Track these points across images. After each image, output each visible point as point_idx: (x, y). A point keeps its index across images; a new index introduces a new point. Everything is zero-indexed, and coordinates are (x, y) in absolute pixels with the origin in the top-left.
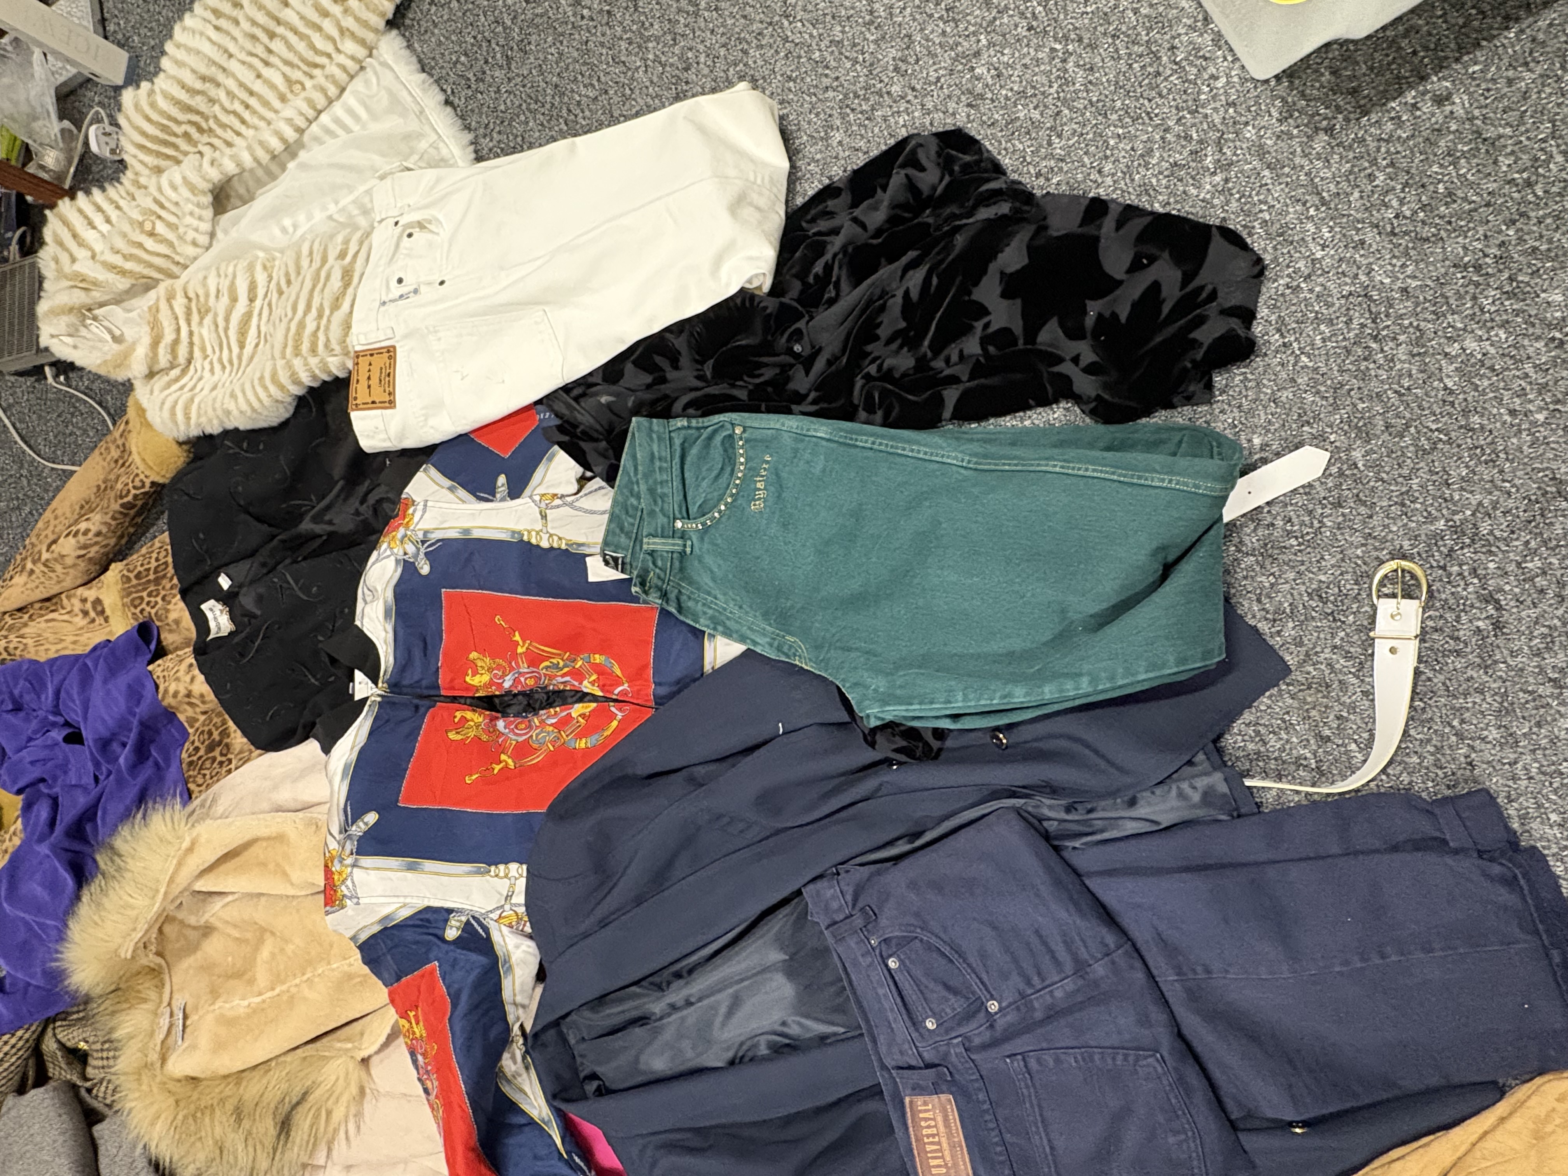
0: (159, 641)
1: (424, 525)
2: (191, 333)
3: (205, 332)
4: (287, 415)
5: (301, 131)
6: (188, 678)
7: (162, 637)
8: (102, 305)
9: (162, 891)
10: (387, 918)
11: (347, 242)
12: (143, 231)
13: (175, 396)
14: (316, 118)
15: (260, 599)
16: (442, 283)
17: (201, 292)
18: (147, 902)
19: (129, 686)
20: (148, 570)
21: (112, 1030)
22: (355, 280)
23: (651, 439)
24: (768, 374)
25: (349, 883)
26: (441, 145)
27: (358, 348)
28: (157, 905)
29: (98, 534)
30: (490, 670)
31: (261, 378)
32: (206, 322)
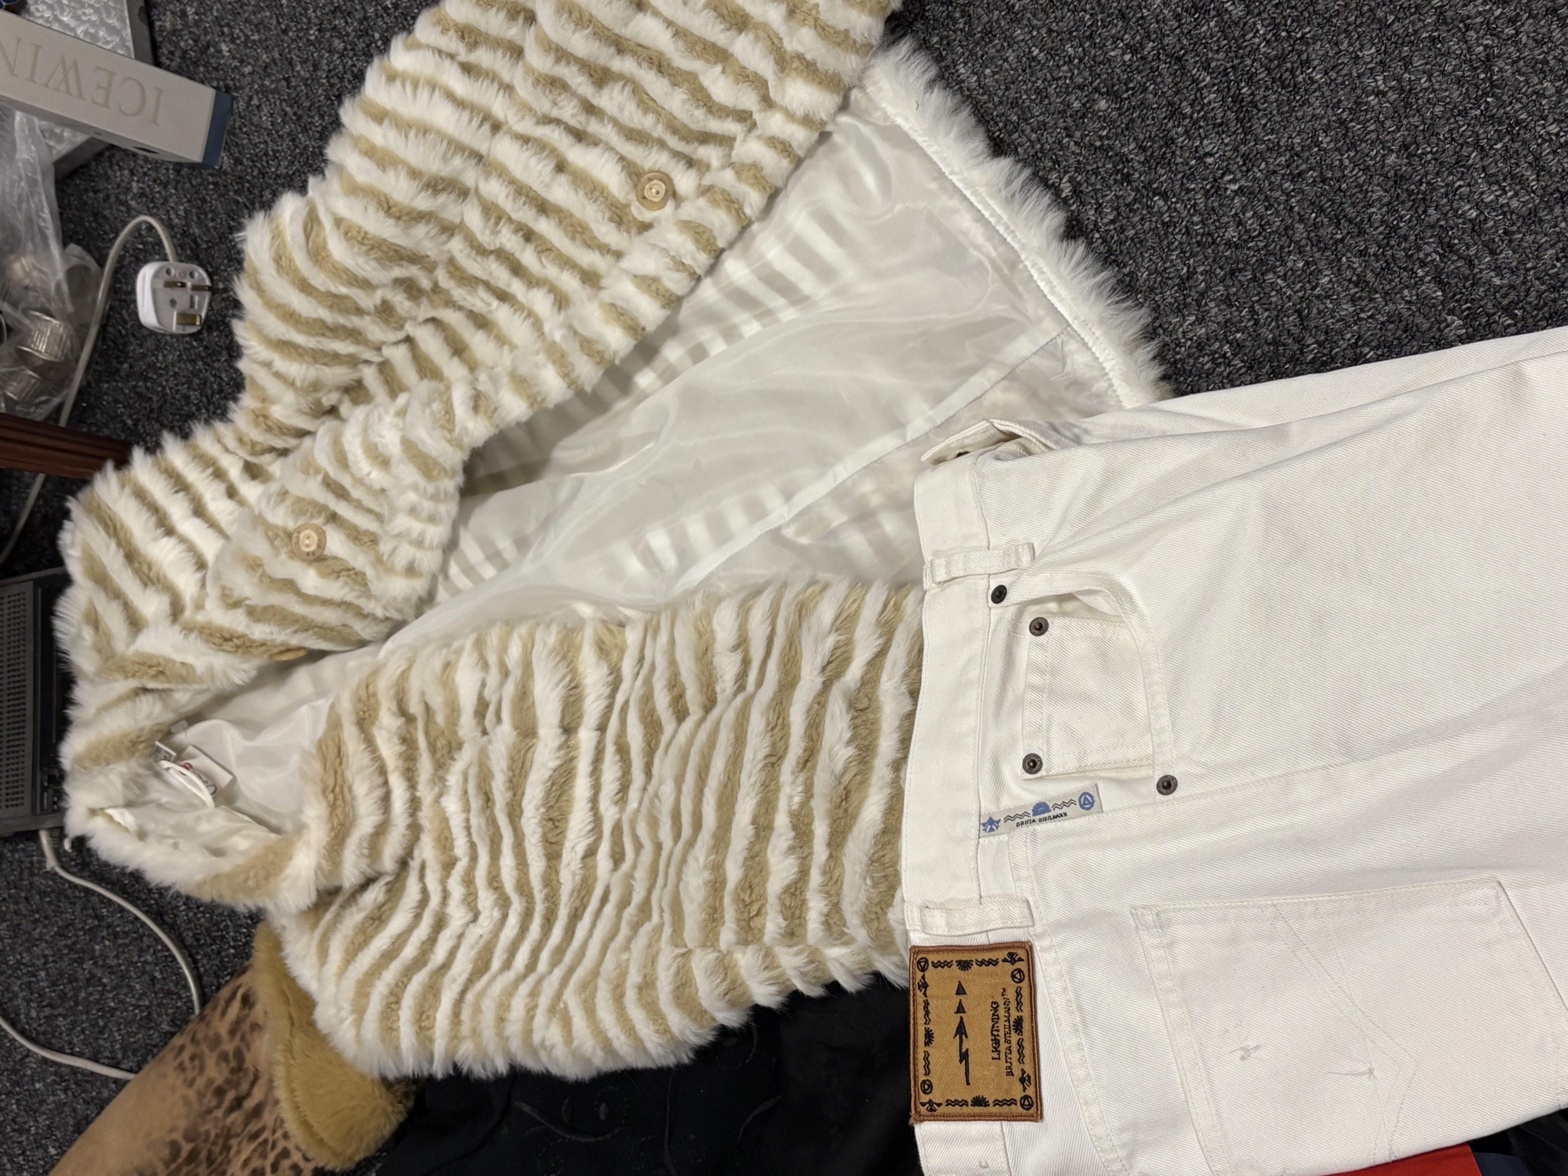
2: (414, 805)
3: (452, 805)
5: (673, 302)
8: (192, 721)
11: (844, 618)
12: (295, 554)
14: (712, 269)
16: (1167, 785)
17: (437, 701)
26: (1072, 346)
27: (918, 939)
32: (453, 779)
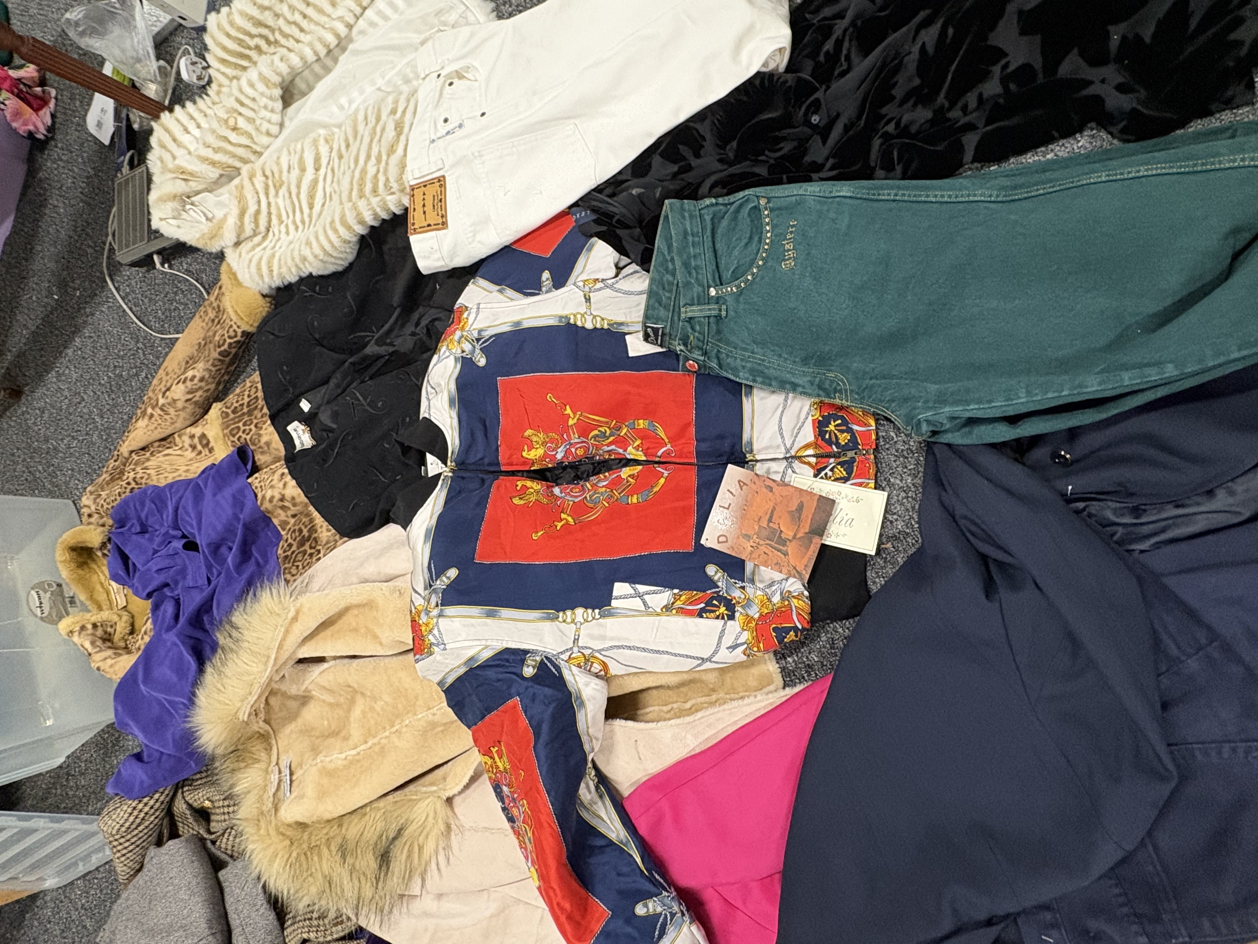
0: (254, 462)
1: (478, 325)
2: (269, 204)
3: (280, 201)
4: (351, 258)
5: (350, 26)
6: (281, 485)
7: (256, 458)
8: (197, 193)
9: (273, 656)
10: (471, 659)
11: (396, 102)
12: (228, 127)
13: (260, 254)
15: (335, 416)
16: (483, 114)
17: (276, 170)
18: (261, 667)
19: (234, 496)
20: (242, 405)
21: (232, 787)
22: (406, 130)
23: (684, 217)
24: (787, 147)
25: (435, 632)
26: (469, 13)
27: (412, 183)
28: (269, 670)
29: (202, 379)
30: (544, 444)
31: (333, 222)
32: (281, 193)
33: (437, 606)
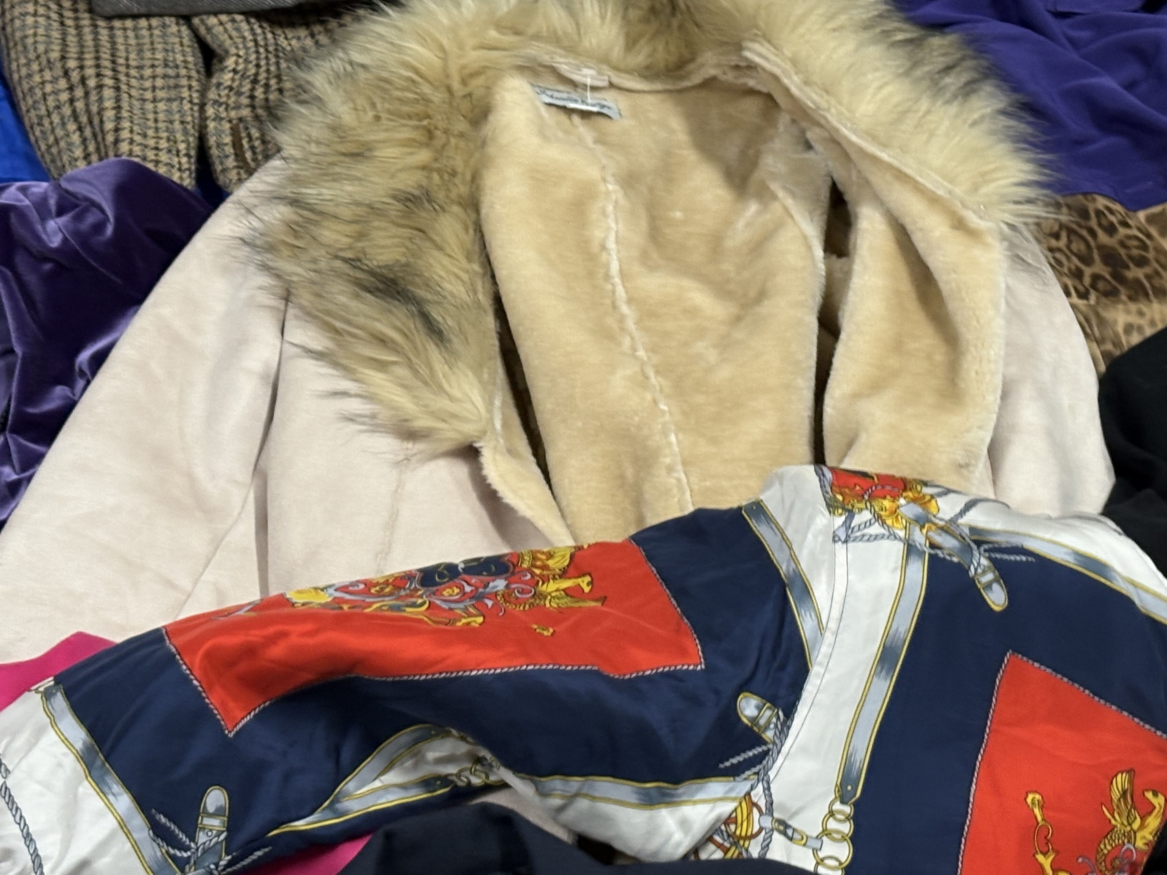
9: (884, 156)
25: (876, 529)
33: (933, 546)
